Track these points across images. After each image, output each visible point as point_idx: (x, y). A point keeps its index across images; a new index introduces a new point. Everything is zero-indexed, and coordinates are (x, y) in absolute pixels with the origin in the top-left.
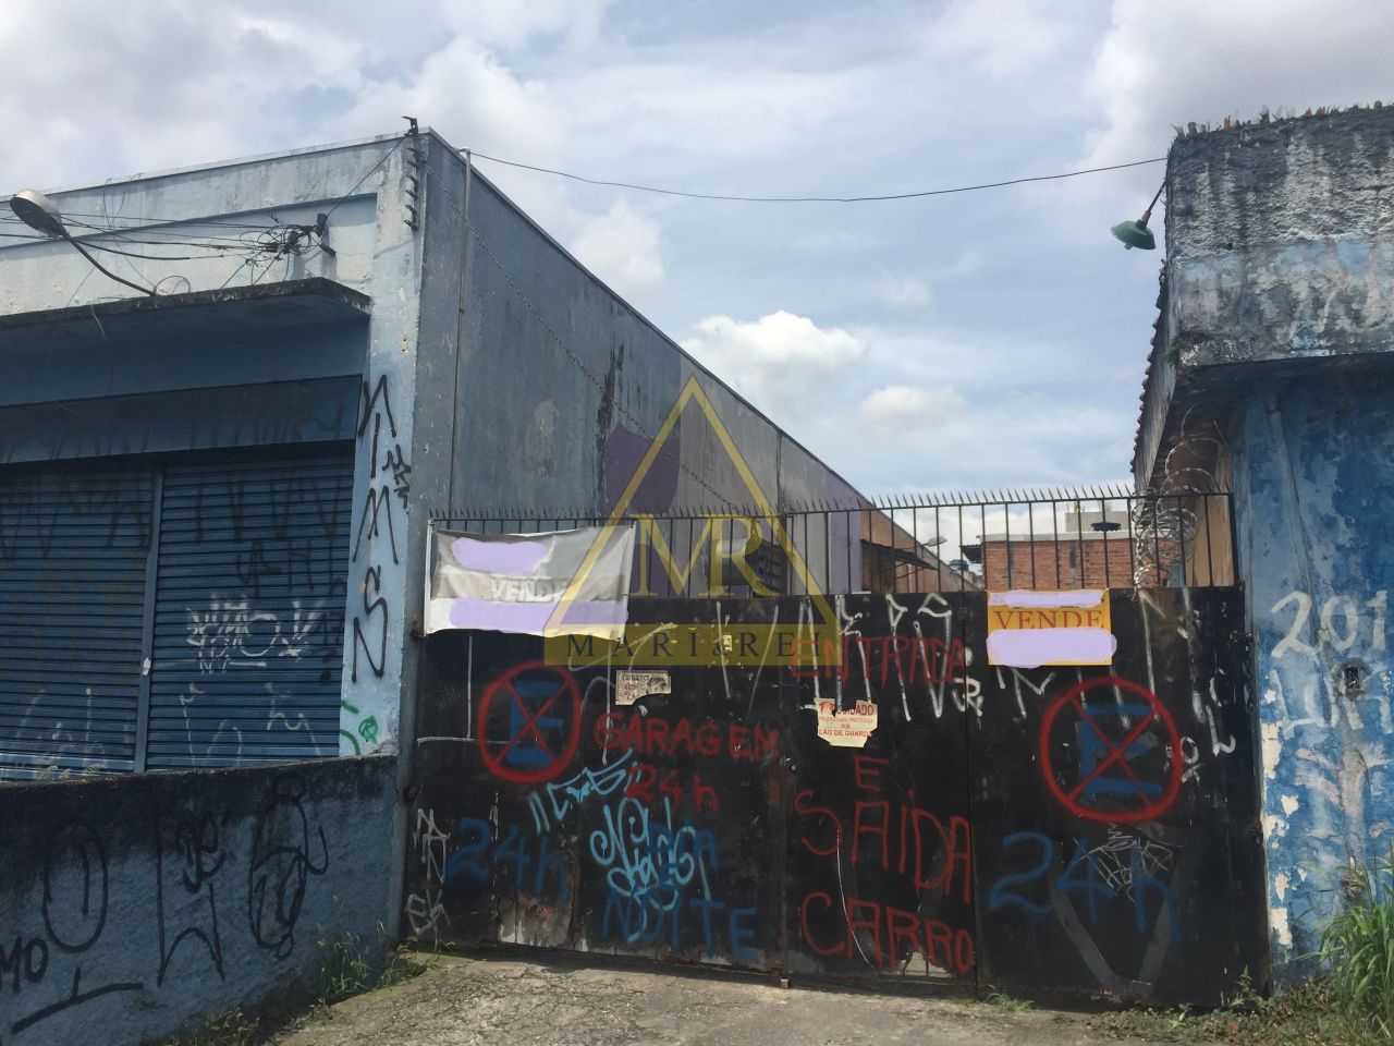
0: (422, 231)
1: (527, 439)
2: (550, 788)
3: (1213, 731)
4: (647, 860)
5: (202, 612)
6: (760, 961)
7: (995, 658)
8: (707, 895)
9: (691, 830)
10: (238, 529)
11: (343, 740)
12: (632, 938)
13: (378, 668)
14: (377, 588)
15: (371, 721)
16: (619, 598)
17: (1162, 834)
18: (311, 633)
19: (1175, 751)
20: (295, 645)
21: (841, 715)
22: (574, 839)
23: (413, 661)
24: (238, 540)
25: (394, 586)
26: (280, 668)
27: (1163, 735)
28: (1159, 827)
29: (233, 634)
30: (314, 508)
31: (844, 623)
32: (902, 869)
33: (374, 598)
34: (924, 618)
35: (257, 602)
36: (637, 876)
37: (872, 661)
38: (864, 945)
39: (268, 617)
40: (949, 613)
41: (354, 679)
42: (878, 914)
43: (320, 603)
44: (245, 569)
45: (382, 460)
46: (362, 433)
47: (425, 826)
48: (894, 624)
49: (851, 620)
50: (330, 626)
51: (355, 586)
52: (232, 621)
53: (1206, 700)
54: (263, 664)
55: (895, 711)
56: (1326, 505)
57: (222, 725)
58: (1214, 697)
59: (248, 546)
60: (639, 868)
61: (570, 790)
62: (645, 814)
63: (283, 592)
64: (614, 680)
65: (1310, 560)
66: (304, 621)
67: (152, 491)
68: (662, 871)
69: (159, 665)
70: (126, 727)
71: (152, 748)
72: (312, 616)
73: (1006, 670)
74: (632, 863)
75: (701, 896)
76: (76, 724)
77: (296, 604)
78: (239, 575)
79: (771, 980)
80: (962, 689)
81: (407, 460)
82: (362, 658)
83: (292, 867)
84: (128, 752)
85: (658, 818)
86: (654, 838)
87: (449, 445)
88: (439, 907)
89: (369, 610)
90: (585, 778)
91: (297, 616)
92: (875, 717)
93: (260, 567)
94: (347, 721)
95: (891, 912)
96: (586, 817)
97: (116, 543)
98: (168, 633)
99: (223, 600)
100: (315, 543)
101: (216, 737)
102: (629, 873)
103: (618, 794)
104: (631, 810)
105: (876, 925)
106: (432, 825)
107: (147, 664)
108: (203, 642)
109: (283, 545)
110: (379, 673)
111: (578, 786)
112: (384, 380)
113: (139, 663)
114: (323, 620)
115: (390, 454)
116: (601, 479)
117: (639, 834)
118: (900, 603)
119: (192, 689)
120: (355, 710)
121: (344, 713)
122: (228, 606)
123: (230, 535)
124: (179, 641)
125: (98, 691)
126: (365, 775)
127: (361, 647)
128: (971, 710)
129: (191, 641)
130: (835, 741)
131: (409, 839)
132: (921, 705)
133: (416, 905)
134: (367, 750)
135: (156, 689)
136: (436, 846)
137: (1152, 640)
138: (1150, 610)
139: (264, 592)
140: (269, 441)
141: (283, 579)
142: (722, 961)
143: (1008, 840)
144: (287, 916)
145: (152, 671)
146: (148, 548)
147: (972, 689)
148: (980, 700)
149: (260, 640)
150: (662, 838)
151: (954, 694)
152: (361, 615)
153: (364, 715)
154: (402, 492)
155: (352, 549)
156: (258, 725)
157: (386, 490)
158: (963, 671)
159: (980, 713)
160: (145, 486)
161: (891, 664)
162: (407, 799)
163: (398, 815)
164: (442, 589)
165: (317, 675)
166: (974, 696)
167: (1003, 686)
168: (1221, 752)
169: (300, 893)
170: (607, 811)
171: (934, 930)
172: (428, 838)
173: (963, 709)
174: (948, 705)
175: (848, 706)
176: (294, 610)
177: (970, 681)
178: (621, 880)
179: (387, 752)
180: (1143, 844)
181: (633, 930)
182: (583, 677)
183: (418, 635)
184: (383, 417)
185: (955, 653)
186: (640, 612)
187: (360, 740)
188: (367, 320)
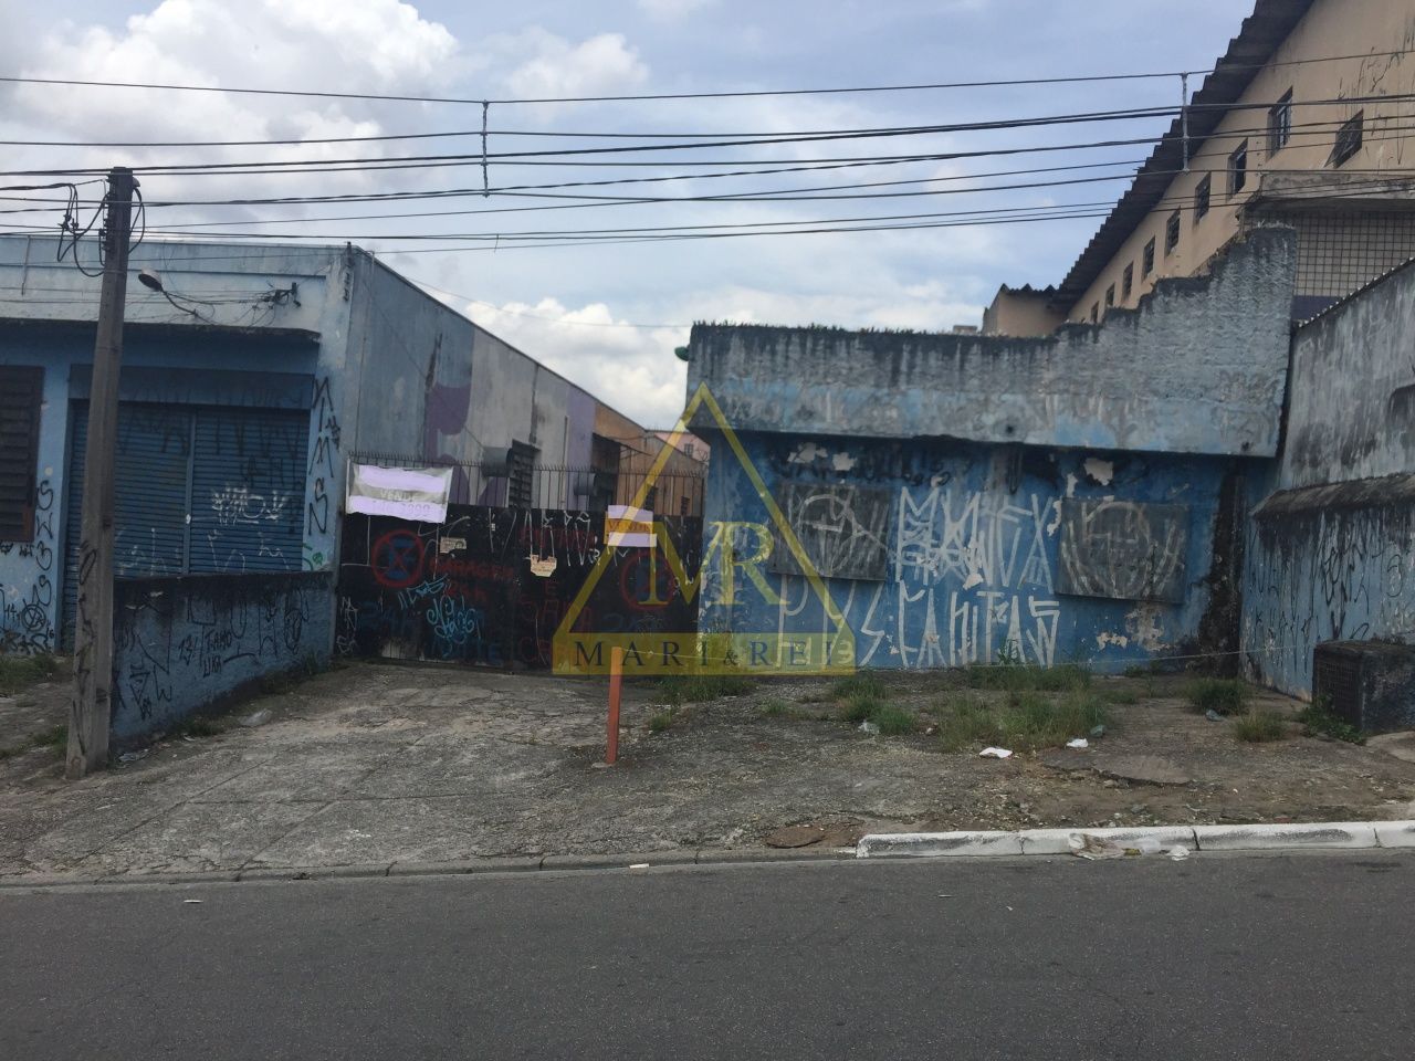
0: (350, 301)
1: (390, 402)
2: (408, 590)
4: (453, 623)
5: (221, 492)
6: (501, 664)
8: (480, 638)
9: (474, 610)
10: (241, 449)
11: (304, 563)
12: (445, 656)
13: (323, 528)
14: (322, 489)
15: (319, 555)
16: (443, 502)
18: (282, 508)
20: (274, 513)
21: (541, 562)
22: (419, 613)
23: (340, 525)
24: (242, 456)
25: (330, 489)
26: (266, 525)
28: (664, 612)
29: (238, 506)
30: (284, 442)
31: (545, 522)
33: (320, 494)
34: (579, 522)
35: (252, 489)
36: (448, 629)
37: (556, 539)
39: (259, 498)
40: (589, 520)
41: (310, 533)
43: (288, 493)
44: (245, 472)
45: (325, 423)
46: (314, 407)
47: (346, 606)
48: (566, 524)
49: (548, 521)
50: (294, 505)
51: (310, 487)
52: (238, 498)
54: (256, 522)
55: (564, 562)
56: (733, 487)
57: (234, 551)
59: (247, 459)
60: (449, 625)
61: (418, 591)
62: (452, 603)
63: (267, 485)
64: (439, 541)
65: (725, 509)
66: (279, 502)
67: (189, 424)
68: (460, 627)
69: (196, 519)
70: (177, 550)
71: (193, 562)
72: (283, 499)
74: (446, 624)
75: (477, 638)
76: (145, 547)
77: (275, 492)
78: (242, 474)
79: (505, 671)
80: (592, 553)
81: (339, 425)
82: (314, 526)
83: (297, 617)
84: (179, 563)
85: (458, 604)
86: (456, 613)
87: (356, 413)
88: (354, 641)
89: (317, 500)
90: (425, 586)
91: (275, 499)
92: (555, 564)
93: (254, 471)
94: (306, 554)
96: (425, 603)
97: (168, 450)
98: (201, 503)
99: (232, 487)
100: (285, 461)
101: (230, 558)
102: (445, 628)
103: (440, 594)
104: (446, 601)
106: (349, 604)
107: (188, 518)
108: (221, 508)
109: (267, 460)
110: (323, 531)
111: (421, 589)
112: (327, 380)
113: (184, 517)
114: (290, 502)
115: (329, 421)
117: (449, 611)
118: (571, 515)
119: (215, 532)
120: (310, 549)
121: (304, 549)
122: (236, 490)
123: (236, 452)
124: (207, 507)
125: (159, 530)
126: (317, 579)
127: (313, 518)
129: (214, 507)
130: (538, 574)
131: (338, 611)
132: (575, 560)
133: (342, 640)
134: (317, 568)
135: (193, 531)
136: (352, 614)
139: (256, 484)
140: (261, 405)
141: (268, 479)
142: (484, 664)
143: (606, 617)
144: (296, 637)
145: (192, 521)
146: (188, 454)
147: (597, 554)
149: (254, 509)
150: (460, 613)
151: (589, 556)
152: (314, 503)
153: (315, 550)
154: (336, 441)
155: (308, 467)
156: (253, 552)
157: (327, 438)
158: (593, 546)
160: (185, 420)
161: (564, 541)
162: (337, 591)
163: (334, 600)
164: (355, 490)
165: (287, 530)
166: (597, 557)
170: (435, 600)
172: (348, 610)
173: (593, 562)
174: (586, 560)
175: (544, 559)
176: (273, 495)
177: (596, 551)
178: (441, 631)
179: (327, 569)
181: (445, 652)
182: (425, 539)
183: (342, 512)
184: (327, 400)
185: (591, 538)
186: (453, 510)
187: (314, 564)
188: (318, 345)
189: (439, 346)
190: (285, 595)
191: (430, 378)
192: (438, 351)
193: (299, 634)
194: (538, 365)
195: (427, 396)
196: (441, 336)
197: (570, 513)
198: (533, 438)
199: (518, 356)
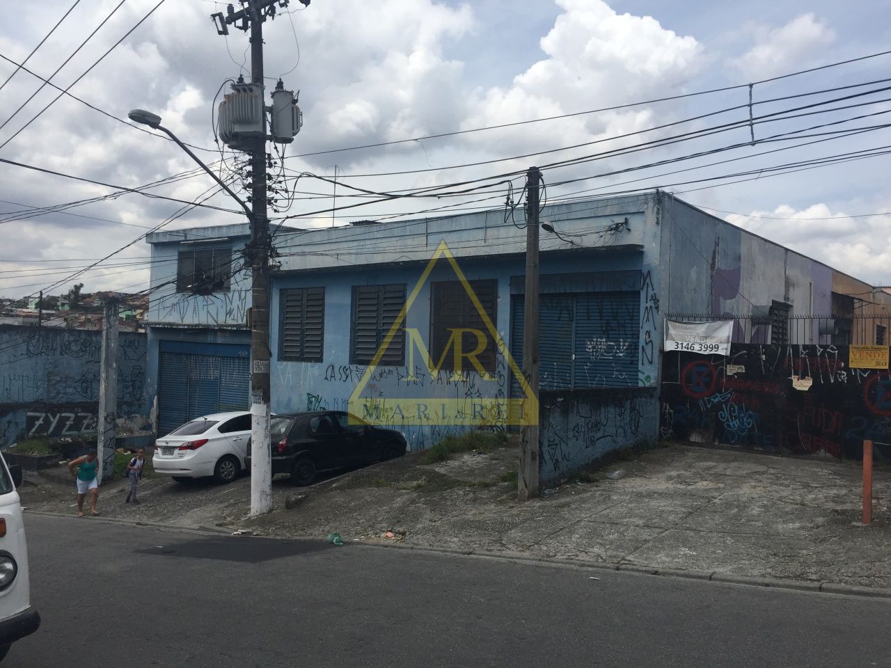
0: (660, 225)
1: (688, 282)
2: (706, 398)
4: (737, 420)
5: (590, 341)
6: (773, 449)
7: (851, 366)
8: (756, 431)
9: (751, 413)
10: (601, 316)
11: (639, 381)
12: (732, 442)
13: (650, 361)
14: (649, 337)
15: (648, 377)
16: (728, 343)
18: (626, 349)
20: (621, 352)
21: (800, 381)
22: (714, 414)
23: (661, 358)
24: (601, 320)
25: (654, 337)
26: (617, 359)
29: (601, 348)
30: (626, 311)
31: (802, 353)
32: (818, 426)
33: (648, 340)
34: (829, 353)
35: (608, 339)
36: (734, 425)
37: (811, 365)
38: (806, 447)
39: (612, 344)
40: (837, 352)
41: (643, 364)
42: (810, 438)
43: (629, 340)
44: (604, 329)
45: (649, 298)
46: (642, 289)
47: (666, 408)
48: (819, 354)
49: (805, 352)
50: (632, 347)
51: (642, 336)
52: (601, 344)
54: (611, 358)
55: (818, 380)
57: (598, 375)
59: (604, 321)
60: (734, 422)
61: (712, 400)
62: (736, 407)
63: (617, 336)
64: (726, 367)
66: (624, 345)
67: (572, 303)
68: (742, 423)
69: (578, 357)
70: (568, 375)
71: (576, 381)
72: (626, 344)
73: (855, 369)
74: (732, 421)
75: (754, 431)
76: (551, 373)
77: (621, 340)
78: (602, 330)
79: (775, 454)
80: (840, 374)
81: (658, 298)
82: (645, 359)
83: (637, 414)
84: (569, 382)
85: (740, 408)
86: (739, 414)
87: (668, 290)
88: (671, 431)
89: (647, 344)
90: (717, 396)
91: (622, 344)
92: (811, 382)
93: (609, 328)
94: (641, 376)
95: (814, 438)
96: (718, 407)
97: (562, 319)
98: (581, 348)
99: (597, 338)
100: (627, 321)
101: (597, 379)
102: (731, 424)
103: (728, 400)
104: (732, 406)
105: (809, 441)
106: (668, 407)
107: (574, 356)
108: (591, 350)
109: (616, 322)
110: (651, 363)
111: (715, 398)
112: (649, 272)
113: (571, 356)
114: (630, 345)
115: (652, 296)
116: (712, 291)
117: (734, 413)
118: (821, 348)
119: (588, 364)
120: (643, 373)
121: (640, 374)
122: (599, 340)
123: (598, 318)
124: (584, 350)
125: (558, 364)
126: (648, 391)
127: (645, 355)
128: (843, 381)
129: (587, 350)
130: (798, 388)
131: (661, 411)
132: (827, 379)
133: (663, 429)
134: (647, 385)
135: (577, 364)
136: (670, 413)
139: (611, 336)
140: (612, 290)
141: (617, 332)
142: (761, 449)
143: (853, 419)
145: (575, 358)
146: (573, 321)
147: (844, 374)
148: (846, 378)
149: (610, 350)
150: (742, 415)
151: (838, 376)
152: (644, 345)
153: (647, 374)
154: (657, 308)
155: (641, 324)
156: (610, 376)
157: (651, 307)
158: (841, 369)
159: (846, 382)
160: (570, 302)
161: (817, 366)
162: (660, 399)
163: (658, 404)
164: (670, 337)
165: (630, 362)
166: (844, 377)
167: (853, 374)
169: (639, 421)
170: (724, 406)
171: (828, 443)
172: (667, 411)
173: (840, 380)
174: (836, 379)
175: (803, 378)
176: (620, 342)
177: (843, 372)
178: (729, 426)
179: (654, 385)
181: (733, 439)
182: (716, 367)
183: (662, 351)
184: (650, 284)
185: (839, 364)
186: (735, 347)
187: (645, 382)
188: (642, 252)
189: (718, 244)
190: (629, 401)
191: (713, 264)
192: (717, 248)
193: (638, 425)
194: (787, 250)
195: (712, 276)
196: (719, 239)
197: (821, 346)
198: (787, 298)
199: (772, 245)
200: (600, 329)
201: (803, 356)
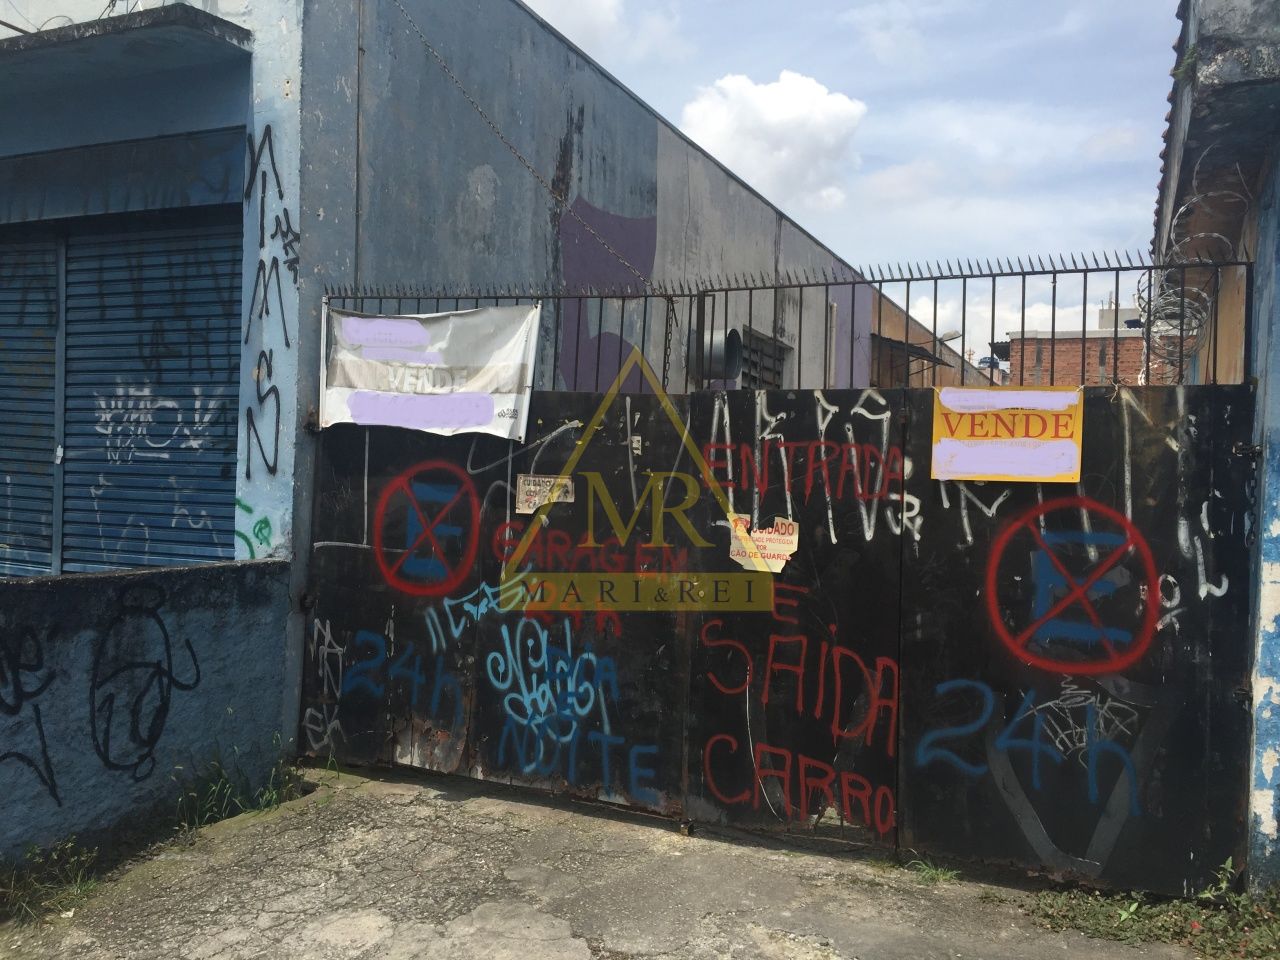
1: (459, 210)
2: (447, 603)
3: (1201, 569)
4: (545, 687)
5: (109, 397)
6: (660, 803)
7: (941, 470)
8: (607, 728)
10: (139, 306)
11: (239, 542)
12: (529, 769)
13: (271, 463)
14: (269, 375)
15: (265, 523)
16: (520, 390)
17: (1127, 690)
18: (212, 423)
19: (1152, 592)
20: (196, 436)
21: (756, 534)
22: (471, 660)
23: (309, 459)
24: (139, 319)
25: (286, 373)
26: (182, 459)
27: (1138, 572)
28: (1124, 682)
29: (137, 422)
30: (209, 283)
31: (765, 424)
32: (818, 714)
33: (266, 386)
34: (858, 420)
35: (161, 388)
36: (534, 703)
37: (797, 471)
38: (774, 795)
39: (170, 404)
40: (888, 414)
41: (248, 475)
42: (789, 762)
43: (220, 390)
44: (147, 351)
45: (270, 227)
46: (249, 196)
47: (321, 637)
48: (822, 426)
49: (773, 421)
51: (248, 372)
52: (136, 408)
53: (1195, 530)
54: (165, 456)
55: (819, 531)
57: (130, 519)
58: (1206, 526)
59: (147, 325)
60: (537, 695)
61: (468, 607)
62: (544, 636)
63: (183, 377)
64: (514, 485)
66: (205, 410)
67: (56, 263)
68: (561, 699)
69: (71, 454)
70: (43, 518)
71: (68, 541)
72: (212, 404)
73: (952, 486)
74: (530, 689)
75: (600, 729)
77: (197, 391)
78: (142, 358)
79: (671, 825)
80: (898, 507)
81: (296, 228)
82: (256, 455)
83: (150, 683)
84: (45, 544)
85: (557, 642)
86: (553, 662)
87: (352, 211)
89: (261, 399)
90: (483, 594)
91: (198, 404)
92: (795, 538)
93: (162, 349)
94: (243, 522)
95: (803, 761)
96: (484, 636)
97: (28, 320)
98: (79, 419)
99: (127, 384)
100: (214, 323)
101: (125, 532)
102: (526, 700)
104: (528, 631)
105: (786, 774)
106: (328, 637)
107: (60, 452)
108: (110, 430)
109: (181, 325)
110: (272, 470)
111: (476, 602)
112: (268, 132)
113: (53, 451)
115: (278, 219)
116: (556, 259)
117: (537, 657)
118: (831, 402)
119: (101, 480)
120: (249, 510)
121: (239, 512)
122: (132, 391)
123: (130, 313)
124: (87, 428)
125: (16, 479)
127: (254, 440)
128: (907, 533)
129: (99, 429)
130: (749, 564)
131: (306, 651)
132: (849, 524)
133: (314, 720)
134: (261, 556)
135: (69, 479)
136: (332, 658)
137: (1132, 453)
138: (1134, 415)
139: (166, 377)
140: (158, 206)
141: (183, 363)
143: (942, 688)
144: (144, 734)
145: (64, 460)
146: (55, 327)
147: (910, 507)
148: (919, 521)
149: (164, 429)
150: (561, 664)
151: (889, 514)
152: (255, 405)
153: (257, 516)
154: (292, 264)
155: (244, 329)
156: (162, 520)
157: (275, 261)
158: (899, 486)
159: (917, 537)
160: (49, 258)
161: (818, 475)
162: (304, 609)
164: (339, 378)
165: (217, 470)
166: (912, 518)
167: (946, 505)
168: (1209, 595)
169: (162, 711)
170: (504, 631)
171: (853, 784)
172: (325, 650)
173: (898, 531)
174: (881, 525)
175: (766, 523)
176: (195, 397)
177: (908, 498)
178: (518, 707)
179: (282, 556)
180: (1103, 701)
181: (529, 761)
182: (482, 481)
184: (271, 177)
185: (891, 465)
186: (543, 409)
187: (255, 542)
189: (580, 129)
191: (561, 184)
192: (576, 137)
194: (780, 215)
195: (555, 217)
198: (778, 328)
200: (135, 351)
201: (767, 436)
